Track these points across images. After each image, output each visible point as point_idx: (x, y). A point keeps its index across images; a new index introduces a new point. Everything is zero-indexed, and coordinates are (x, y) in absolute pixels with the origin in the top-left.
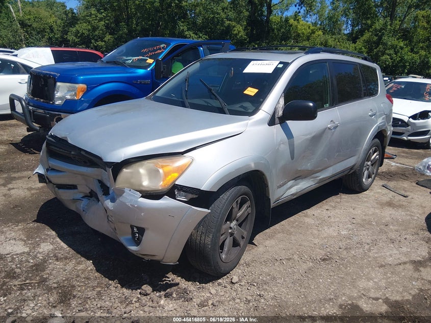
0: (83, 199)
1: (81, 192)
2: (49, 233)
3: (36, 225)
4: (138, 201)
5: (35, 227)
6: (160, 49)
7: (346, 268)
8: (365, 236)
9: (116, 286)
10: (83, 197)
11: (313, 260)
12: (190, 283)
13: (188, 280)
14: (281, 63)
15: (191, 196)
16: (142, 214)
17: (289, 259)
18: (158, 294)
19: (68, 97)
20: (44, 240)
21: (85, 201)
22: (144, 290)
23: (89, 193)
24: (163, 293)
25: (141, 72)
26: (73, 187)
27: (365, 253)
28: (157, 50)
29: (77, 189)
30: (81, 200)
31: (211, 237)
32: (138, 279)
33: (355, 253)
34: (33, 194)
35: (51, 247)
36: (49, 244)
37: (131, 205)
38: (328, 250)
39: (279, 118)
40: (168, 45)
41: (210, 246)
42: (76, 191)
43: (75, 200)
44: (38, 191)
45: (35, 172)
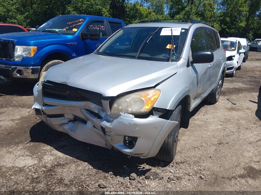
0: (69, 123)
1: (66, 119)
2: (45, 149)
3: (32, 144)
4: (133, 120)
5: (32, 146)
6: (80, 22)
7: (234, 147)
8: (231, 127)
9: (112, 177)
10: (68, 122)
11: (215, 145)
12: (156, 168)
13: (154, 166)
14: (182, 29)
15: (160, 114)
16: (137, 128)
17: (201, 146)
18: (141, 178)
19: (25, 56)
20: (45, 154)
21: (71, 124)
22: (133, 177)
23: (74, 118)
24: (143, 177)
25: (70, 37)
26: (61, 116)
27: (238, 137)
28: (78, 23)
29: (64, 116)
30: (66, 124)
31: (172, 138)
32: (123, 170)
33: (233, 138)
34: (17, 124)
35: (52, 158)
36: (49, 156)
37: (128, 123)
38: (218, 138)
39: (191, 62)
40: (85, 19)
41: (171, 144)
42: (63, 118)
43: (62, 124)
44: (19, 121)
45: (32, 108)
